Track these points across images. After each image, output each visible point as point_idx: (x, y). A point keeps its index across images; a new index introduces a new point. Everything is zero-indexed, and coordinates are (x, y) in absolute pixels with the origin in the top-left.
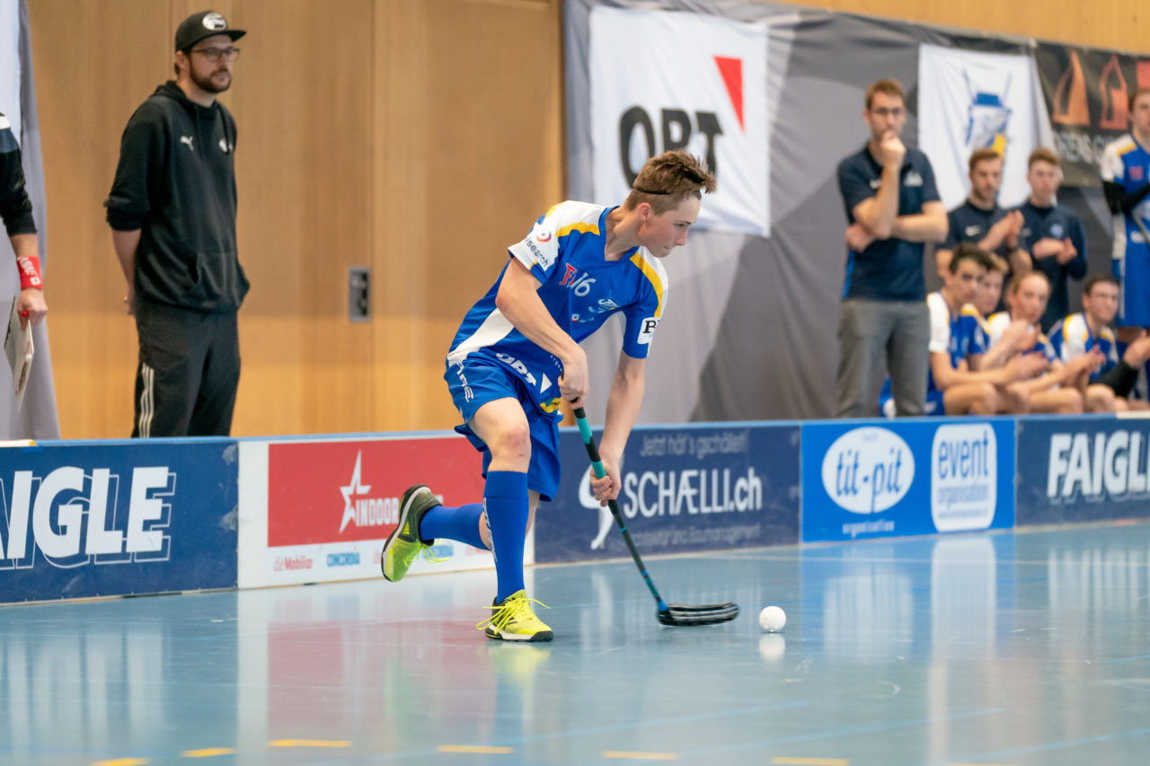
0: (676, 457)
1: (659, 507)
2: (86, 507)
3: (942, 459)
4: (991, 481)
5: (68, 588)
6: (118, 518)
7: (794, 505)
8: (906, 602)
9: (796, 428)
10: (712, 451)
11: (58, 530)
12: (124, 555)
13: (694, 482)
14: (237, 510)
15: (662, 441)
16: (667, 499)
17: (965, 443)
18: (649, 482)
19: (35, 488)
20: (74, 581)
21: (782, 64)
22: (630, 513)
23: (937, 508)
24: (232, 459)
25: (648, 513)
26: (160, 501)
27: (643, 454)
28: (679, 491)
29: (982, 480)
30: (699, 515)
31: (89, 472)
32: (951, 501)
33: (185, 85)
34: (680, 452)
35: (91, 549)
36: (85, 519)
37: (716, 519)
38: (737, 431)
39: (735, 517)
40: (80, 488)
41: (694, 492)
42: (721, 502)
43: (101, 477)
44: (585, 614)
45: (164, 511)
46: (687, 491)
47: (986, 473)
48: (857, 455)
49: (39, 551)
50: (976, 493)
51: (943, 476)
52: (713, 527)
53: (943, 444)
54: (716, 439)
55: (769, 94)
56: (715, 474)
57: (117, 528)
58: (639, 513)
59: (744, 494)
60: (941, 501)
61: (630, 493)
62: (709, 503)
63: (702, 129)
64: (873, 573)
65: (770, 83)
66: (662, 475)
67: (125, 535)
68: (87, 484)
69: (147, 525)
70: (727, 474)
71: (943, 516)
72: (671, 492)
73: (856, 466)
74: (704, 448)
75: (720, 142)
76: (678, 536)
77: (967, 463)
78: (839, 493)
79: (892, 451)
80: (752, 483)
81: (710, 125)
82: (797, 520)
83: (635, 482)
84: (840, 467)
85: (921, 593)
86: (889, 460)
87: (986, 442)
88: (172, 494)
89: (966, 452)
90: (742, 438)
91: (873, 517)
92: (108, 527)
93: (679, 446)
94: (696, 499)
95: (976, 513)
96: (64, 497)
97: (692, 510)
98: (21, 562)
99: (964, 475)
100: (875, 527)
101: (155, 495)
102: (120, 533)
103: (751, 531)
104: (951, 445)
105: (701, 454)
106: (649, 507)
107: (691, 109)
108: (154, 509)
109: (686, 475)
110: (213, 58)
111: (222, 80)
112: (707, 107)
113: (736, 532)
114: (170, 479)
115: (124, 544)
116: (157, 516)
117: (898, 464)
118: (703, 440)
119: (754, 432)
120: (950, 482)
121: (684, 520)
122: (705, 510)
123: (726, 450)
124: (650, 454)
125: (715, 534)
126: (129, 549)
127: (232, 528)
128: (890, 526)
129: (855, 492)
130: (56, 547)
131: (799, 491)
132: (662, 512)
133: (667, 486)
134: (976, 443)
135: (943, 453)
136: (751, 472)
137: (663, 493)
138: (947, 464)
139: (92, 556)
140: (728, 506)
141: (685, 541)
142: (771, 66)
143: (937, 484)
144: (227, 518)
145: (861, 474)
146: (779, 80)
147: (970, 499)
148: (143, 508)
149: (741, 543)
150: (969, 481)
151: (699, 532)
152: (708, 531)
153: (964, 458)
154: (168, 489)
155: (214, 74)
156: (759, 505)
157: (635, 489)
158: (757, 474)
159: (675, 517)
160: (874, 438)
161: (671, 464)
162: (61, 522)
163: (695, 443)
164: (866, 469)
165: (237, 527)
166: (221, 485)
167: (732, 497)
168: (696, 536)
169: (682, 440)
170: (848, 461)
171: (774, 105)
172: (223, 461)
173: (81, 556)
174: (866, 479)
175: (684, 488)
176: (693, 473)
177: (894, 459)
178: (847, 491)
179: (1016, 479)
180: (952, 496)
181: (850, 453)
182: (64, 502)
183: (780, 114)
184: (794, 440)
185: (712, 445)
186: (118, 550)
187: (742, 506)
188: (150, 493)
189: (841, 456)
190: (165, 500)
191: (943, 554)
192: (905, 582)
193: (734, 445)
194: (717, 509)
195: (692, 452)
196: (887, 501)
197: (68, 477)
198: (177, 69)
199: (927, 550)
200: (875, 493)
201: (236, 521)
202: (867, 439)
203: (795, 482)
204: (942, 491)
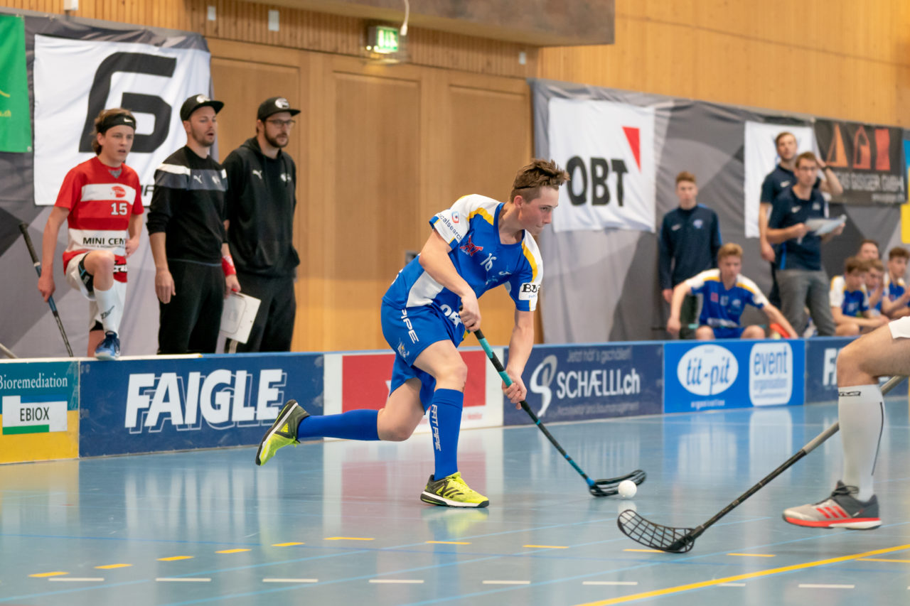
0: (588, 362)
1: (578, 393)
2: (232, 393)
3: (757, 363)
4: (788, 376)
5: (222, 441)
6: (251, 400)
7: (659, 391)
8: (732, 449)
9: (660, 346)
10: (610, 359)
11: (215, 406)
12: (255, 421)
13: (599, 377)
14: (323, 395)
15: (580, 353)
16: (583, 387)
17: (772, 354)
18: (572, 378)
19: (202, 382)
20: (225, 437)
21: (663, 131)
22: (561, 396)
23: (753, 392)
24: (320, 365)
25: (572, 396)
26: (277, 390)
27: (569, 360)
28: (590, 383)
29: (783, 376)
30: (602, 397)
31: (234, 372)
32: (762, 388)
33: (262, 143)
34: (591, 360)
35: (235, 419)
36: (232, 400)
37: (612, 399)
38: (625, 347)
39: (624, 398)
40: (228, 382)
41: (599, 383)
42: (615, 389)
43: (242, 376)
44: (534, 457)
45: (280, 395)
46: (595, 383)
47: (785, 371)
48: (700, 361)
49: (204, 420)
50: (780, 383)
51: (757, 373)
52: (611, 403)
53: (757, 355)
54: (612, 352)
55: (655, 149)
56: (612, 373)
57: (252, 405)
58: (566, 396)
59: (629, 384)
60: (755, 388)
61: (560, 384)
62: (608, 389)
63: (614, 169)
64: (711, 432)
65: (656, 142)
66: (580, 373)
67: (256, 410)
68: (233, 380)
69: (269, 404)
70: (619, 372)
71: (757, 397)
72: (585, 383)
73: (700, 368)
74: (606, 357)
75: (626, 177)
76: (590, 409)
77: (773, 366)
78: (688, 383)
79: (724, 359)
80: (634, 378)
81: (620, 167)
82: (660, 399)
83: (564, 377)
84: (689, 368)
85: (743, 444)
86: (721, 364)
87: (785, 354)
88: (284, 385)
89: (772, 359)
90: (628, 351)
91: (711, 397)
92: (246, 405)
93: (590, 356)
94: (600, 388)
95: (779, 395)
96: (219, 387)
97: (598, 394)
98: (194, 426)
99: (771, 373)
100: (712, 403)
101: (274, 386)
102: (253, 408)
103: (633, 406)
104: (762, 355)
105: (604, 360)
106: (572, 391)
107: (608, 158)
108: (273, 394)
109: (594, 373)
110: (279, 125)
111: (282, 141)
112: (618, 156)
113: (624, 407)
114: (283, 377)
115: (255, 415)
116: (275, 398)
117: (728, 366)
118: (605, 353)
119: (635, 348)
120: (761, 377)
121: (593, 399)
122: (606, 393)
123: (618, 358)
124: (573, 361)
125: (612, 408)
126: (259, 418)
127: (320, 405)
128: (722, 403)
129: (699, 382)
130: (214, 417)
131: (662, 382)
132: (580, 395)
133: (583, 380)
134: (779, 354)
135: (757, 359)
136: (633, 371)
137: (580, 384)
138: (760, 367)
139: (236, 422)
140: (620, 391)
141: (594, 412)
142: (656, 132)
143: (753, 378)
144: (317, 399)
145: (703, 372)
146: (662, 141)
147: (774, 387)
148: (267, 394)
149: (627, 414)
150: (774, 376)
151: (602, 407)
152: (608, 406)
153: (771, 362)
154: (282, 382)
155: (279, 136)
156: (638, 390)
157: (564, 381)
158: (637, 372)
159: (587, 398)
160: (711, 351)
161: (585, 367)
162: (217, 402)
163: (600, 354)
164: (706, 369)
165: (323, 404)
166: (313, 380)
167: (622, 386)
168: (601, 409)
169: (592, 353)
170: (695, 365)
171: (659, 155)
172: (315, 366)
173: (229, 422)
174: (706, 375)
175: (594, 381)
176: (599, 372)
177: (725, 363)
178: (694, 382)
179: (805, 375)
180: (763, 385)
181: (695, 360)
182: (219, 390)
183: (662, 160)
184: (659, 352)
185: (610, 355)
186: (251, 418)
187: (628, 391)
188: (271, 385)
189: (690, 362)
190: (280, 389)
191: (757, 420)
192: (732, 438)
193: (623, 355)
194: (613, 393)
195: (598, 359)
196: (720, 388)
197: (222, 376)
198: (258, 131)
199: (747, 418)
200: (712, 383)
201: (322, 401)
202: (707, 351)
203: (660, 376)
204: (757, 382)
